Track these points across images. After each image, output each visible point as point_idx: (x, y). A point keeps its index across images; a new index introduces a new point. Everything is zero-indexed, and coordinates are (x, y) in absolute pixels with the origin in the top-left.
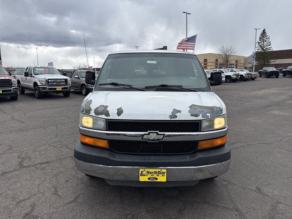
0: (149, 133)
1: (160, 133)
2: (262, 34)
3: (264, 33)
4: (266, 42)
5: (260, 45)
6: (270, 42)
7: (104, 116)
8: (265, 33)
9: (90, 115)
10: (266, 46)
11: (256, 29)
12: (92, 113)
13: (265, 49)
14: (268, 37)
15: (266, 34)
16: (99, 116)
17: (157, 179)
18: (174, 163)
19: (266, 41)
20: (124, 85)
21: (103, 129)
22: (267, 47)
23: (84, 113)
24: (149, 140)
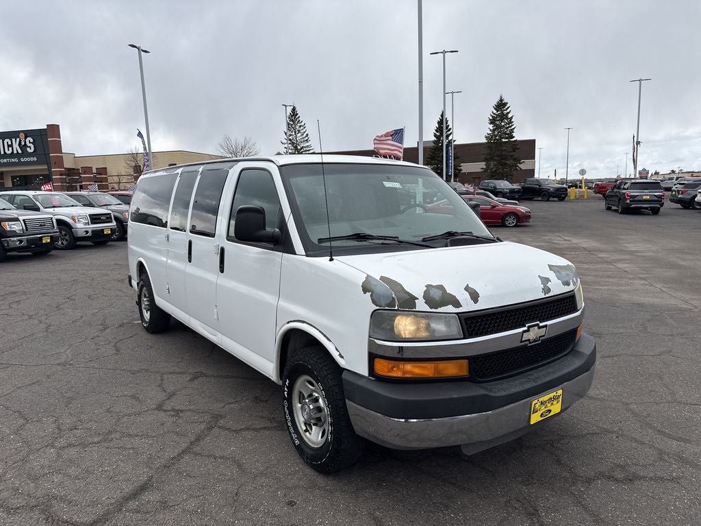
0: (529, 327)
1: (541, 324)
2: (292, 116)
3: (294, 115)
4: (299, 135)
5: (290, 140)
6: (307, 135)
7: (450, 309)
8: (297, 114)
9: (417, 310)
10: (301, 142)
11: (286, 106)
12: (421, 305)
13: (299, 147)
14: (302, 124)
15: (299, 117)
16: (439, 310)
17: (550, 411)
18: (570, 373)
19: (299, 131)
20: (385, 238)
21: (458, 337)
22: (302, 145)
23: (396, 308)
24: (530, 343)
